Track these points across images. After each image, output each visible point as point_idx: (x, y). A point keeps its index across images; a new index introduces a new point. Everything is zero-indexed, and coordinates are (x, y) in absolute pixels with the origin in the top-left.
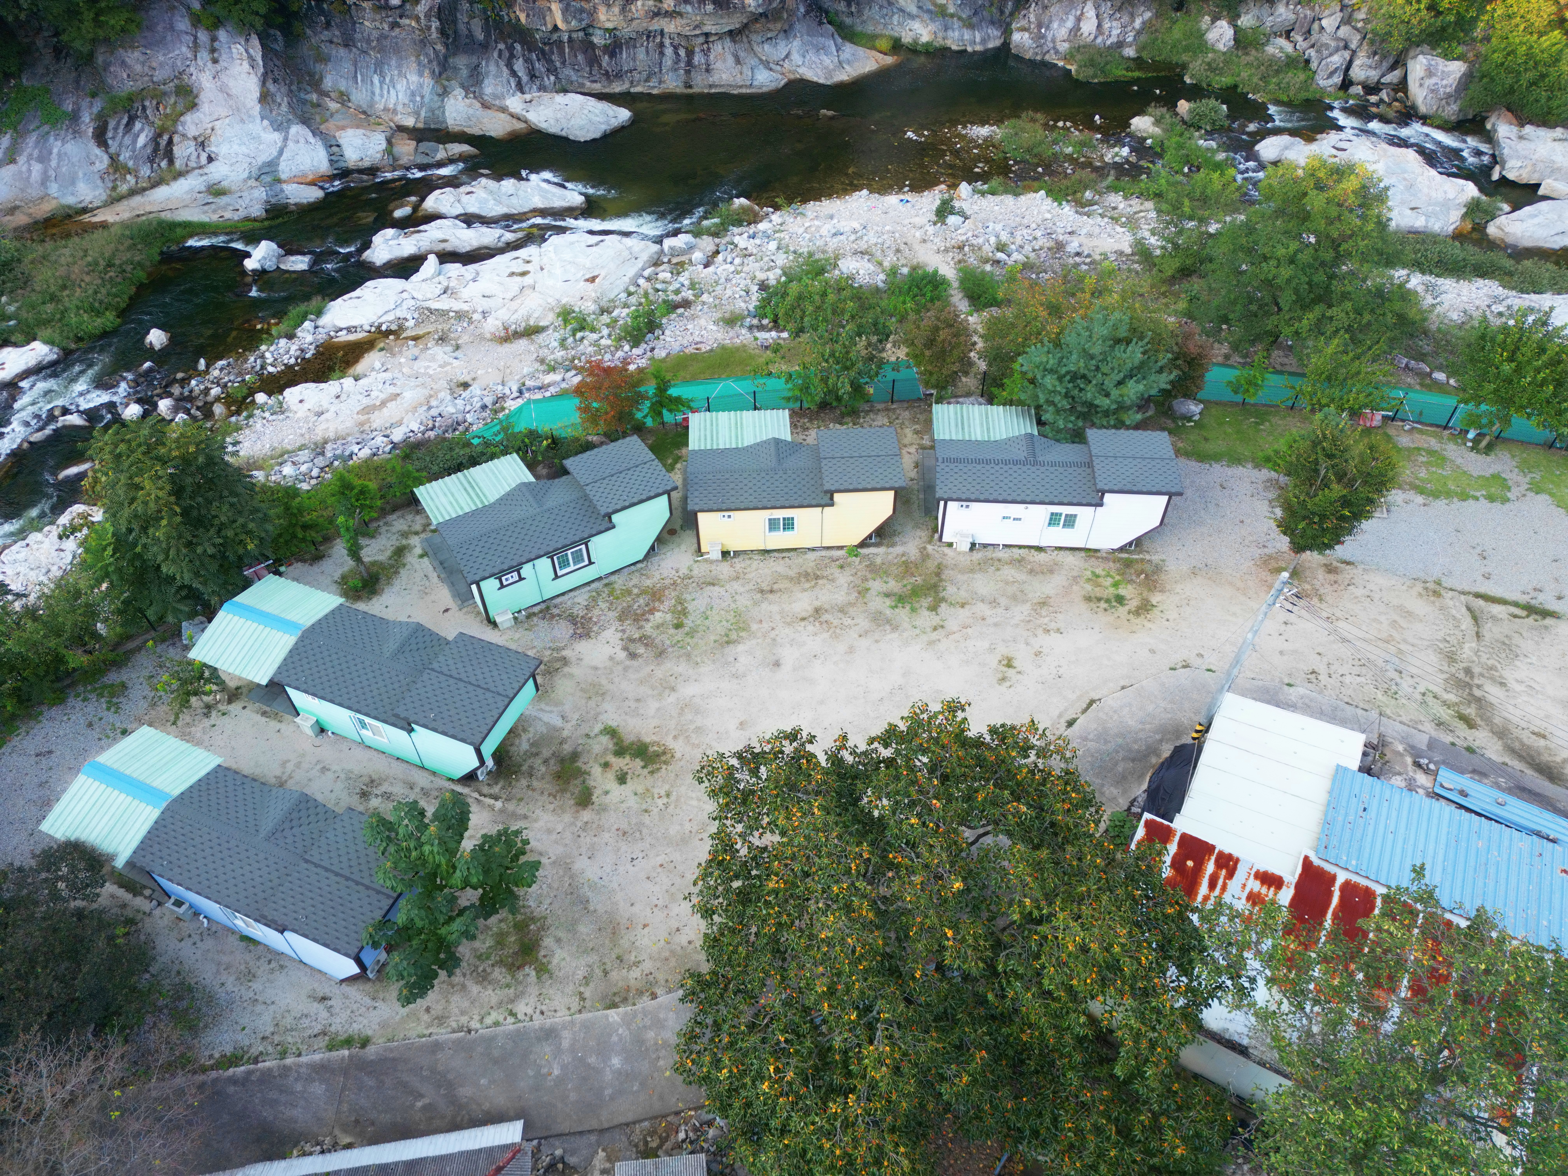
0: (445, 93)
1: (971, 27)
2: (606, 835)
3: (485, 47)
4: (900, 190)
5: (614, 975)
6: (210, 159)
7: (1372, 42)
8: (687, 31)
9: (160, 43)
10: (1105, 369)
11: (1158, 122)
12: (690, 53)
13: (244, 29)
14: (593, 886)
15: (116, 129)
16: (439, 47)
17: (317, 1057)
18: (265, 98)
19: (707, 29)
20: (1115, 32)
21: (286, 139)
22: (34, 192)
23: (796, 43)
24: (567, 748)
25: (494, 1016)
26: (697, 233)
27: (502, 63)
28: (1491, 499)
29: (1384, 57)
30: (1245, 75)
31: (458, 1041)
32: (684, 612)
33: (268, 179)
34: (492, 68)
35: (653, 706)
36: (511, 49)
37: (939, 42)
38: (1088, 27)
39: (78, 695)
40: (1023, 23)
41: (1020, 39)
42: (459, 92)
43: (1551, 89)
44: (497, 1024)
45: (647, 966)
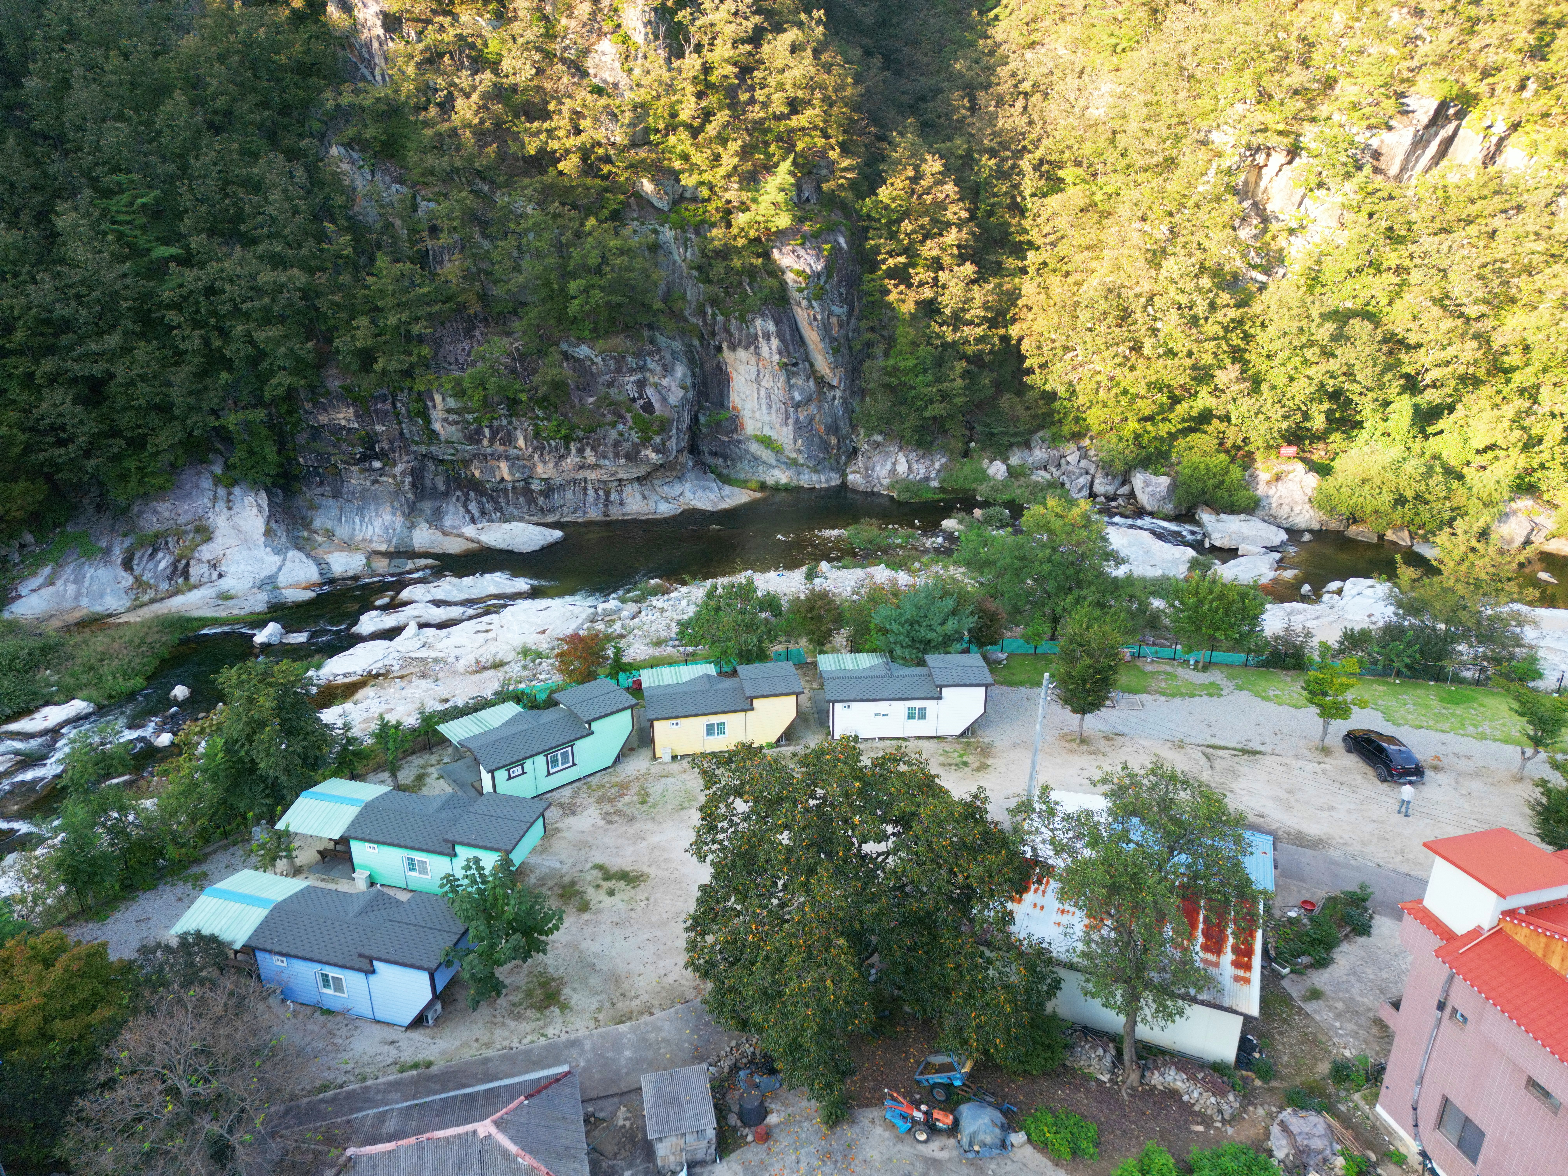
0: (413, 526)
1: (817, 472)
2: (603, 927)
3: (446, 495)
4: (777, 569)
5: (620, 1005)
6: (220, 576)
7: (1103, 468)
8: (605, 478)
9: (188, 496)
10: (930, 616)
11: (960, 522)
12: (607, 493)
13: (255, 486)
14: (597, 956)
15: (141, 558)
16: (410, 496)
17: (391, 1078)
18: (268, 533)
19: (620, 476)
20: (922, 471)
21: (284, 560)
22: (68, 605)
23: (688, 486)
24: (567, 879)
25: (529, 1038)
26: (624, 601)
27: (459, 505)
28: (1210, 695)
29: (1114, 477)
30: (1018, 491)
31: (504, 1055)
32: (647, 795)
33: (269, 587)
34: (451, 508)
35: (629, 850)
36: (466, 495)
37: (795, 483)
38: (902, 468)
39: (166, 884)
40: (855, 468)
41: (854, 478)
42: (424, 526)
43: (1229, 490)
44: (532, 1042)
45: (645, 997)
